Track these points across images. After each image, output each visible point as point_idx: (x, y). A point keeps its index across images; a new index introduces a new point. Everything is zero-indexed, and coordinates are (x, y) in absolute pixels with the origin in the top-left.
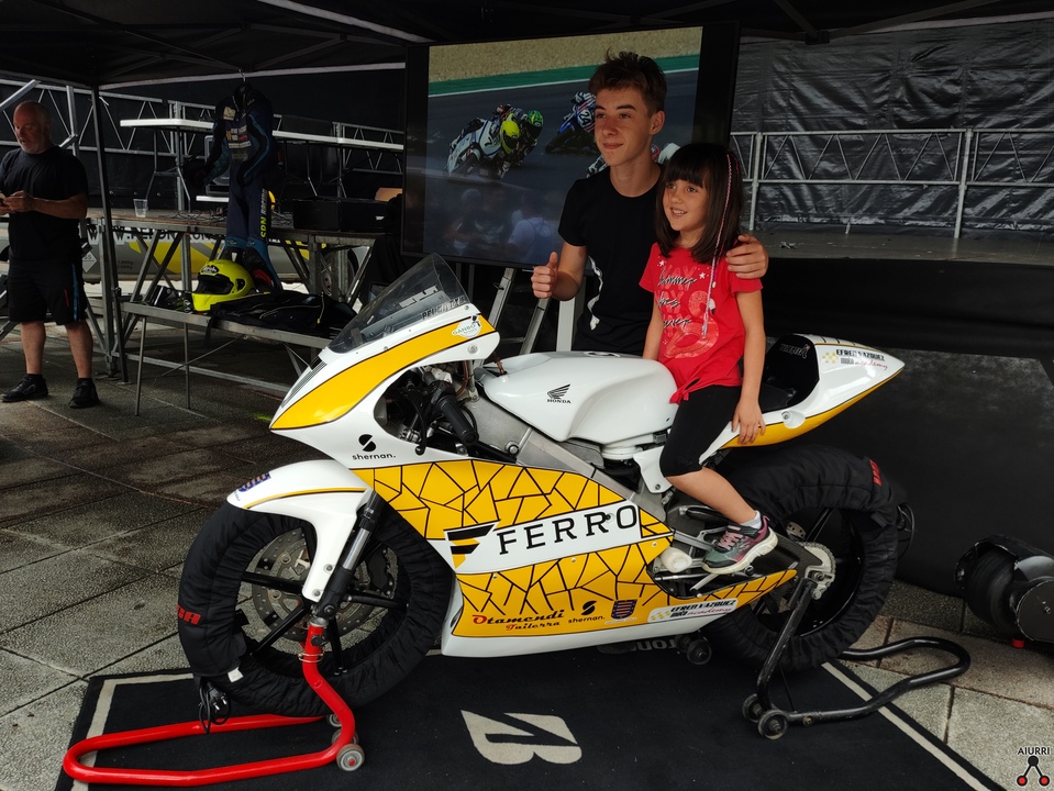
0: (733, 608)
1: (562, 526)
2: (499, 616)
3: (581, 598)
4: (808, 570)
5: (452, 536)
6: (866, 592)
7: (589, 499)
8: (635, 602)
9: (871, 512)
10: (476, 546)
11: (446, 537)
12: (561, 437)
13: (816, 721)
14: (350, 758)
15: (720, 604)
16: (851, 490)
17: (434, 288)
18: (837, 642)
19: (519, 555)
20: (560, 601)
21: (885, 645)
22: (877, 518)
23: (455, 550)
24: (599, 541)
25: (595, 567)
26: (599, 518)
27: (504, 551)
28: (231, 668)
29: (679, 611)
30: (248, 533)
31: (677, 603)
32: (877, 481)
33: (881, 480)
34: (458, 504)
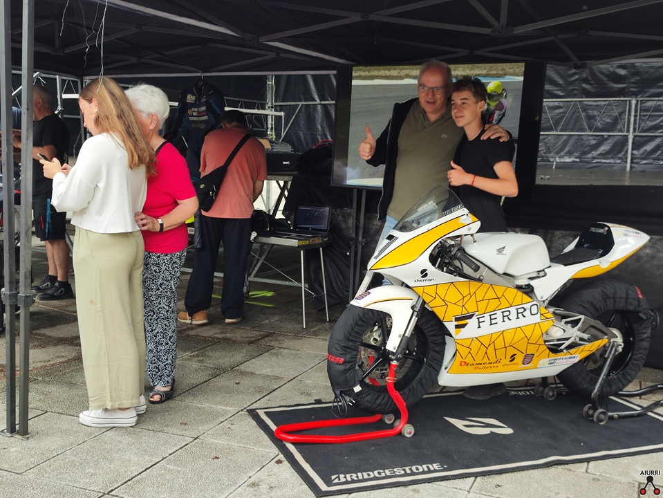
0: (576, 360)
1: (506, 314)
2: (472, 361)
3: (511, 351)
4: (612, 340)
5: (457, 319)
6: (638, 354)
7: (518, 301)
8: (533, 355)
9: (639, 312)
10: (466, 324)
11: (454, 320)
12: (501, 272)
13: (620, 417)
14: (408, 431)
15: (571, 358)
16: (629, 301)
17: (432, 202)
18: (624, 381)
19: (487, 329)
20: (501, 353)
21: (641, 389)
22: (641, 315)
23: (457, 327)
24: (522, 322)
25: (520, 335)
26: (522, 310)
27: (479, 327)
28: (355, 385)
29: (553, 361)
30: (363, 319)
31: (553, 356)
32: (640, 296)
33: (642, 296)
34: (460, 303)
